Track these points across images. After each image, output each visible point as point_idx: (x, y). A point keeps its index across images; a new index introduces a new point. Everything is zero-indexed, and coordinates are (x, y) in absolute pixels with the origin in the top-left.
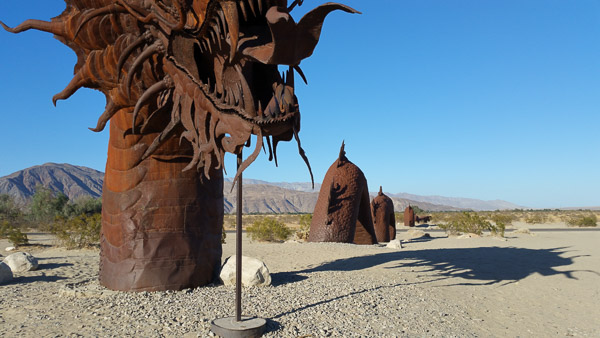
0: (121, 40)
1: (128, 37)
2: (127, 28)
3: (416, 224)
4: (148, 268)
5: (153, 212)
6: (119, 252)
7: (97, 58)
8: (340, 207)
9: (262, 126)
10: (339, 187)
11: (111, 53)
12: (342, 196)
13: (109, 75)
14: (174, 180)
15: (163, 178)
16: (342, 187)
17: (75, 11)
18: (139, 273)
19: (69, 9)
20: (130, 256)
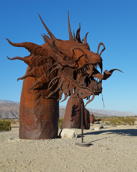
0: (46, 64)
1: (48, 64)
2: (49, 62)
3: (95, 123)
4: (42, 132)
5: (43, 114)
6: (32, 127)
7: (37, 69)
8: (76, 114)
9: (95, 93)
10: (75, 106)
11: (42, 68)
12: (76, 110)
13: (39, 74)
14: (49, 104)
15: (45, 104)
16: (76, 106)
17: (33, 56)
18: (39, 134)
19: (31, 55)
20: (36, 129)
